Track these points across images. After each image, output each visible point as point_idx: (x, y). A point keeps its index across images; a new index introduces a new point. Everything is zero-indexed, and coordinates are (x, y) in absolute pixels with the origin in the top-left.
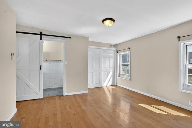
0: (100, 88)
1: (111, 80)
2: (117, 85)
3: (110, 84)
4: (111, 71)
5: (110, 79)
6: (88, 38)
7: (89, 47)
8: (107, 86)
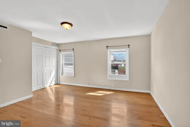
0: (44, 89)
1: (54, 80)
2: (60, 83)
3: (53, 83)
4: (54, 70)
5: (53, 78)
6: (32, 32)
7: (33, 43)
8: (50, 86)
